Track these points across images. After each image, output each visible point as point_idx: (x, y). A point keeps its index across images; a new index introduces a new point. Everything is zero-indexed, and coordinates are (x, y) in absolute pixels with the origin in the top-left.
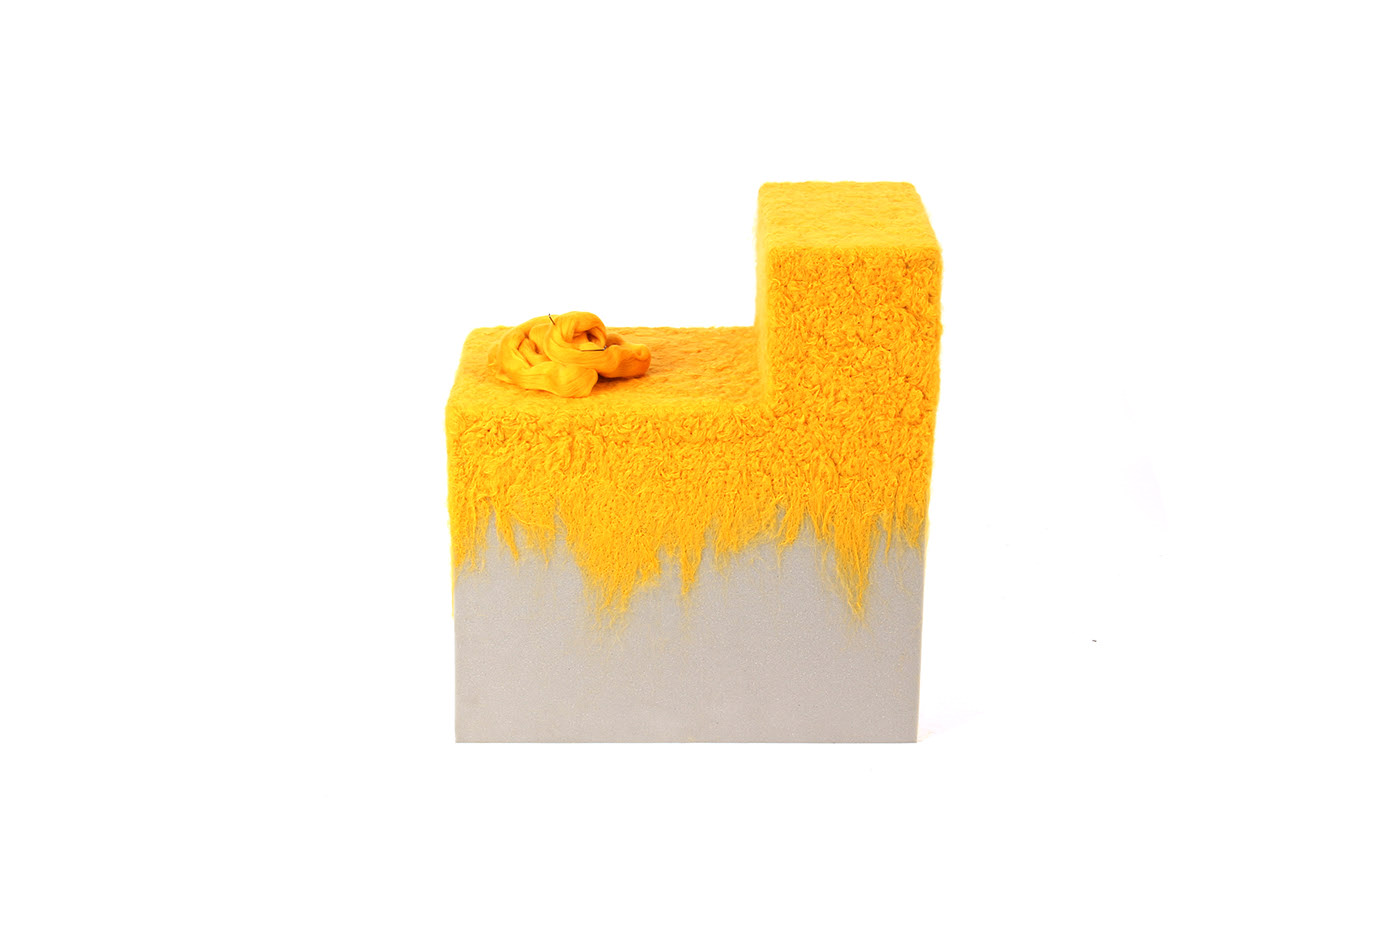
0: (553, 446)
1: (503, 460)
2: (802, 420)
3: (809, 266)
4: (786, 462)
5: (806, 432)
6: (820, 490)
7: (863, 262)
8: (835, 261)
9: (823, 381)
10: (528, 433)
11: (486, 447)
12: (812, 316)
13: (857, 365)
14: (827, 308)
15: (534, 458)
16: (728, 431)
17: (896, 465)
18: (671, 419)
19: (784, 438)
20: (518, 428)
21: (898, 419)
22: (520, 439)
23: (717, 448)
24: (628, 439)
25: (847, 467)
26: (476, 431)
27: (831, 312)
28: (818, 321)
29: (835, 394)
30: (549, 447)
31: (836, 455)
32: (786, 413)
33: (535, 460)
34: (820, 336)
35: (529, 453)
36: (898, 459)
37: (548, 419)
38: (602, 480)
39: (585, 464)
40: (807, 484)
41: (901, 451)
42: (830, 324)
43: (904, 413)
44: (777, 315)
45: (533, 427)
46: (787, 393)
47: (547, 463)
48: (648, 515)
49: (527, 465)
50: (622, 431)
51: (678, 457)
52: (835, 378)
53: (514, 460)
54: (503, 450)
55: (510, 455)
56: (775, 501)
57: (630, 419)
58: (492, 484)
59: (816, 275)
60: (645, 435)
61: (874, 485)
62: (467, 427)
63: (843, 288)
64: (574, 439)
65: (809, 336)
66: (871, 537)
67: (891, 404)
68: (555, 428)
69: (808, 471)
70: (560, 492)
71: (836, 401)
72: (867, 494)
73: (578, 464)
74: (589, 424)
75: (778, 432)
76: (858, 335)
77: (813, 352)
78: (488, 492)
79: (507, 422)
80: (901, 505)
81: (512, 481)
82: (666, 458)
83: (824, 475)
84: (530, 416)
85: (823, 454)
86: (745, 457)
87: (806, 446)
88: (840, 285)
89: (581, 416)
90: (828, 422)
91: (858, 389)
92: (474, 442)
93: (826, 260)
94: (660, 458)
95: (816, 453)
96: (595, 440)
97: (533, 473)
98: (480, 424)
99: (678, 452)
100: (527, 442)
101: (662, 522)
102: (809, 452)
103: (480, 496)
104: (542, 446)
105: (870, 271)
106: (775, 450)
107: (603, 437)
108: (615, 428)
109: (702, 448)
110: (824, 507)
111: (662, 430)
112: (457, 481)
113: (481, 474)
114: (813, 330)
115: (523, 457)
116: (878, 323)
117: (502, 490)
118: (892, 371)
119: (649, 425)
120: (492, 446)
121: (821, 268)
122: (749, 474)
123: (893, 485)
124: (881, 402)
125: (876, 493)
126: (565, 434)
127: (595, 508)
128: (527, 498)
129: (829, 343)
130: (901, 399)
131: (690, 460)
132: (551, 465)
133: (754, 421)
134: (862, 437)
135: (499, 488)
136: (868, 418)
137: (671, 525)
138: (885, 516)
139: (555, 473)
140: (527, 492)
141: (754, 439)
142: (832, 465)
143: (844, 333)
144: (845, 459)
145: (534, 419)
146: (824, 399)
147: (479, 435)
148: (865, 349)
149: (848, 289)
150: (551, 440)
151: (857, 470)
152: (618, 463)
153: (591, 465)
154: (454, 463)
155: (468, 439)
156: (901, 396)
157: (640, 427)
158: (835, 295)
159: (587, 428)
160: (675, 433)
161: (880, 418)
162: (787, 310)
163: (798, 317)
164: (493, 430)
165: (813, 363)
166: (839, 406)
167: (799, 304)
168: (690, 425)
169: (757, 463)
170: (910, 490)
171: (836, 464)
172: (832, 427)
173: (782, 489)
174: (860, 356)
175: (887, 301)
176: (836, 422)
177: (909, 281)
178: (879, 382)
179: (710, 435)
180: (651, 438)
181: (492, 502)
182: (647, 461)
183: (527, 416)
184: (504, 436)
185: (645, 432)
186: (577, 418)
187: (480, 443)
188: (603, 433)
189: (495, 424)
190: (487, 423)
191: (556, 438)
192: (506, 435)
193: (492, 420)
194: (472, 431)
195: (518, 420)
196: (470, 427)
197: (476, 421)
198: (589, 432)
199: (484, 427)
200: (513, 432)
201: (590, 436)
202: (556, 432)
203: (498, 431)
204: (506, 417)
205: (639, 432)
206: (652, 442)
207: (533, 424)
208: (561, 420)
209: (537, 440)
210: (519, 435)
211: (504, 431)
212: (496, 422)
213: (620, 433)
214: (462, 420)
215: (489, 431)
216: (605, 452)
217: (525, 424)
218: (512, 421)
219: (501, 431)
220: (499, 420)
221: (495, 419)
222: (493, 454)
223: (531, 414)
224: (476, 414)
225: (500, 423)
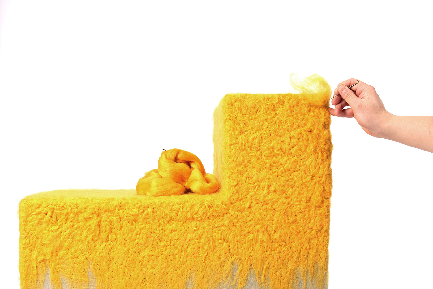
0: (88, 224)
1: (55, 234)
2: (248, 205)
3: (250, 104)
4: (238, 234)
5: (250, 213)
6: (260, 252)
7: (284, 102)
8: (265, 102)
9: (260, 179)
10: (72, 215)
11: (44, 225)
12: (252, 137)
13: (282, 168)
14: (262, 132)
15: (76, 232)
16: (200, 212)
17: (308, 235)
18: (164, 205)
19: (236, 217)
20: (65, 212)
21: (308, 204)
22: (67, 220)
23: (193, 224)
24: (137, 219)
25: (277, 236)
26: (38, 214)
27: (264, 134)
28: (256, 140)
29: (268, 188)
30: (85, 224)
31: (269, 228)
32: (237, 201)
33: (77, 234)
34: (258, 150)
35: (72, 229)
36: (309, 231)
37: (84, 205)
38: (119, 247)
39: (108, 236)
40: (251, 248)
41: (310, 225)
42: (264, 142)
43: (312, 200)
44: (230, 136)
45: (75, 211)
46: (237, 187)
47: (84, 234)
48: (149, 271)
49: (71, 237)
50: (133, 213)
51: (169, 231)
52: (268, 177)
53: (62, 234)
54: (55, 227)
55: (60, 230)
56: (231, 260)
57: (138, 205)
58: (48, 250)
59: (254, 110)
60: (147, 216)
61: (294, 249)
62: (32, 211)
63: (272, 119)
64: (101, 219)
65: (251, 150)
66: (293, 284)
67: (303, 194)
68: (89, 211)
69: (252, 239)
70: (92, 256)
71: (269, 193)
72: (290, 255)
73: (104, 236)
74: (111, 209)
75: (232, 213)
76: (281, 149)
77: (253, 160)
78: (45, 255)
79: (58, 208)
80: (311, 261)
81: (61, 248)
82: (161, 232)
83: (262, 242)
84: (73, 204)
85: (261, 228)
86: (211, 230)
87: (250, 223)
88: (269, 117)
89: (106, 204)
90: (264, 207)
91: (283, 184)
92: (36, 222)
93: (260, 101)
94: (157, 232)
95: (257, 227)
96: (115, 219)
97: (75, 243)
98: (41, 209)
99: (169, 228)
100: (71, 222)
101: (158, 275)
102: (252, 226)
103: (40, 258)
104: (81, 224)
105: (287, 107)
106: (231, 225)
107: (120, 218)
108: (128, 211)
109: (184, 224)
110: (262, 264)
111: (158, 213)
112: (24, 249)
113: (41, 243)
114: (253, 146)
115: (68, 231)
116: (294, 141)
117: (54, 254)
118: (303, 172)
119: (150, 210)
120: (48, 224)
121: (258, 106)
122: (214, 242)
123: (306, 249)
124: (297, 192)
125: (296, 255)
126: (95, 215)
127: (115, 266)
128: (70, 260)
129: (264, 154)
130: (309, 191)
131: (176, 233)
132: (87, 237)
133: (217, 206)
134: (285, 216)
135: (52, 253)
136: (289, 203)
137: (164, 277)
138: (301, 268)
139: (89, 242)
140: (71, 256)
141: (217, 219)
142: (267, 235)
143: (273, 147)
144: (275, 232)
145: (75, 206)
146: (261, 191)
147: (40, 217)
148: (285, 158)
149: (274, 119)
150: (87, 219)
151: (283, 238)
152: (130, 235)
153: (112, 237)
154: (23, 236)
155: (32, 220)
156: (309, 188)
157: (144, 211)
158: (266, 123)
159: (110, 212)
160: (167, 215)
161: (297, 203)
162: (237, 133)
163: (244, 137)
164: (49, 214)
165: (254, 167)
166: (270, 196)
167: (244, 130)
168: (176, 209)
169: (219, 235)
170: (317, 252)
171: (269, 235)
172: (266, 209)
173: (235, 252)
174: (283, 163)
175: (298, 127)
176: (269, 206)
177: (312, 114)
178: (295, 179)
179: (189, 216)
180: (151, 219)
181: (47, 262)
182: (149, 234)
183: (71, 204)
184: (56, 217)
185: (147, 214)
186: (104, 205)
187: (40, 223)
188: (120, 215)
189: (50, 210)
190: (45, 209)
191: (90, 219)
192: (57, 217)
193: (49, 206)
194: (36, 215)
195: (65, 206)
196: (34, 211)
197: (38, 208)
198: (111, 214)
199: (43, 211)
200: (62, 215)
201: (112, 217)
202: (90, 214)
203: (52, 215)
204: (58, 204)
205: (144, 215)
206: (152, 221)
207: (75, 210)
208: (93, 206)
209: (78, 220)
210: (66, 217)
211: (56, 214)
212: (51, 208)
213: (131, 215)
214: (29, 207)
215: (46, 214)
216: (121, 228)
217: (70, 209)
218: (61, 207)
219: (54, 214)
220: (53, 207)
221: (50, 206)
222: (49, 230)
223: (74, 202)
224: (38, 203)
225: (53, 209)
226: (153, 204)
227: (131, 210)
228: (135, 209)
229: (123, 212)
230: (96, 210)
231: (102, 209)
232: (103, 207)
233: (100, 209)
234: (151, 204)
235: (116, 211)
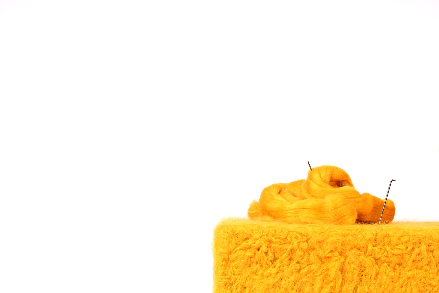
0: (324, 267)
1: (272, 281)
10: (299, 252)
15: (304, 279)
20: (289, 247)
22: (290, 260)
24: (402, 261)
26: (245, 249)
30: (319, 268)
33: (306, 282)
35: (299, 275)
37: (320, 238)
39: (356, 288)
45: (305, 246)
49: (296, 287)
50: (395, 252)
53: (283, 282)
54: (272, 270)
57: (404, 239)
60: (419, 258)
62: (237, 244)
64: (345, 260)
68: (327, 247)
73: (349, 287)
74: (362, 243)
79: (278, 240)
84: (302, 235)
89: (353, 236)
92: (243, 261)
94: (434, 283)
96: (368, 261)
98: (250, 242)
100: (297, 263)
104: (313, 267)
107: (376, 259)
108: (388, 249)
111: (436, 253)
115: (292, 278)
119: (424, 247)
120: (261, 266)
126: (336, 254)
145: (305, 239)
147: (249, 253)
150: (323, 260)
153: (363, 289)
154: (221, 284)
155: (236, 258)
157: (413, 249)
159: (359, 249)
164: (264, 248)
182: (421, 285)
183: (298, 235)
184: (274, 256)
185: (418, 255)
186: (350, 237)
187: (249, 263)
188: (375, 254)
189: (265, 242)
190: (257, 242)
191: (327, 259)
192: (276, 254)
193: (262, 238)
194: (242, 249)
195: (288, 238)
196: (240, 245)
197: (246, 239)
198: (361, 252)
199: (254, 245)
200: (282, 252)
201: (362, 257)
202: (328, 251)
203: (268, 251)
204: (277, 235)
205: (413, 255)
206: (425, 265)
207: (304, 243)
208: (334, 239)
209: (308, 260)
210: (289, 255)
211: (274, 250)
212: (266, 240)
213: (393, 255)
214: (232, 238)
215: (258, 250)
216: (377, 274)
217: (296, 243)
218: (283, 239)
219: (271, 250)
220: (270, 238)
221: (266, 237)
222: (262, 275)
223: (303, 233)
224: (246, 232)
225: (270, 242)
226: (427, 238)
227: (392, 246)
228: (400, 245)
229: (380, 250)
230: (339, 245)
231: (348, 244)
232: (350, 241)
233: (344, 244)
234: (425, 237)
235: (370, 248)
